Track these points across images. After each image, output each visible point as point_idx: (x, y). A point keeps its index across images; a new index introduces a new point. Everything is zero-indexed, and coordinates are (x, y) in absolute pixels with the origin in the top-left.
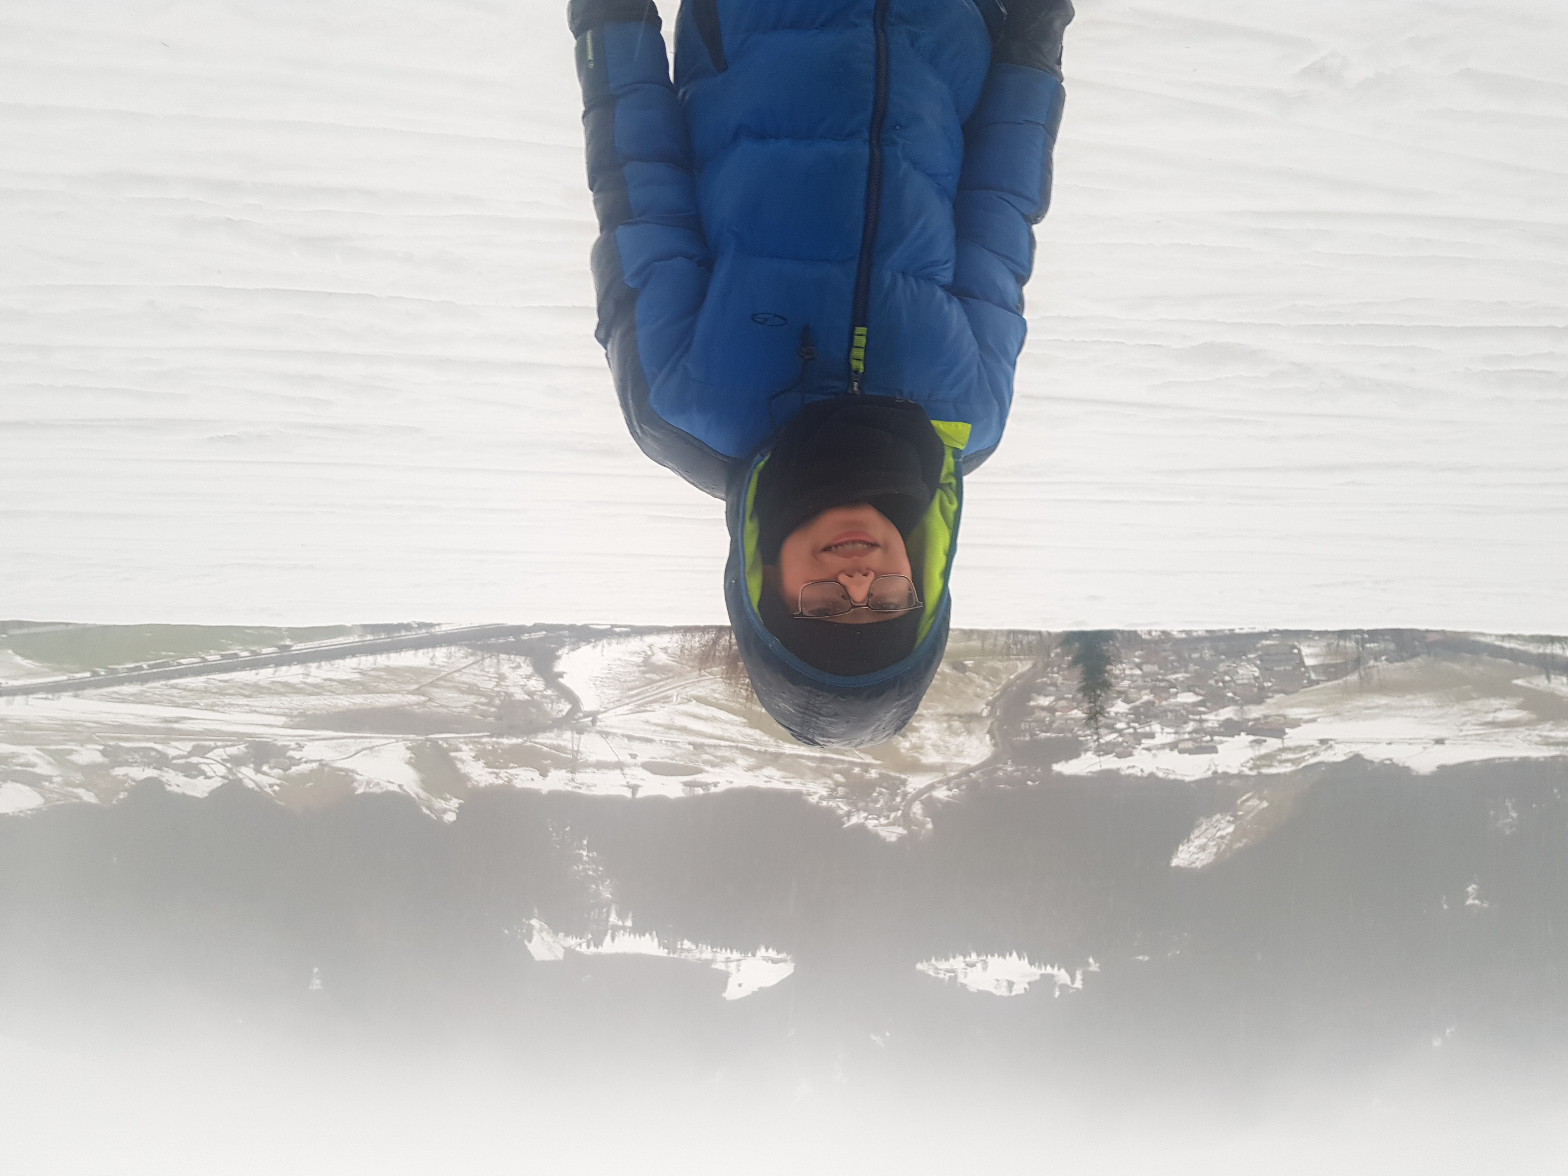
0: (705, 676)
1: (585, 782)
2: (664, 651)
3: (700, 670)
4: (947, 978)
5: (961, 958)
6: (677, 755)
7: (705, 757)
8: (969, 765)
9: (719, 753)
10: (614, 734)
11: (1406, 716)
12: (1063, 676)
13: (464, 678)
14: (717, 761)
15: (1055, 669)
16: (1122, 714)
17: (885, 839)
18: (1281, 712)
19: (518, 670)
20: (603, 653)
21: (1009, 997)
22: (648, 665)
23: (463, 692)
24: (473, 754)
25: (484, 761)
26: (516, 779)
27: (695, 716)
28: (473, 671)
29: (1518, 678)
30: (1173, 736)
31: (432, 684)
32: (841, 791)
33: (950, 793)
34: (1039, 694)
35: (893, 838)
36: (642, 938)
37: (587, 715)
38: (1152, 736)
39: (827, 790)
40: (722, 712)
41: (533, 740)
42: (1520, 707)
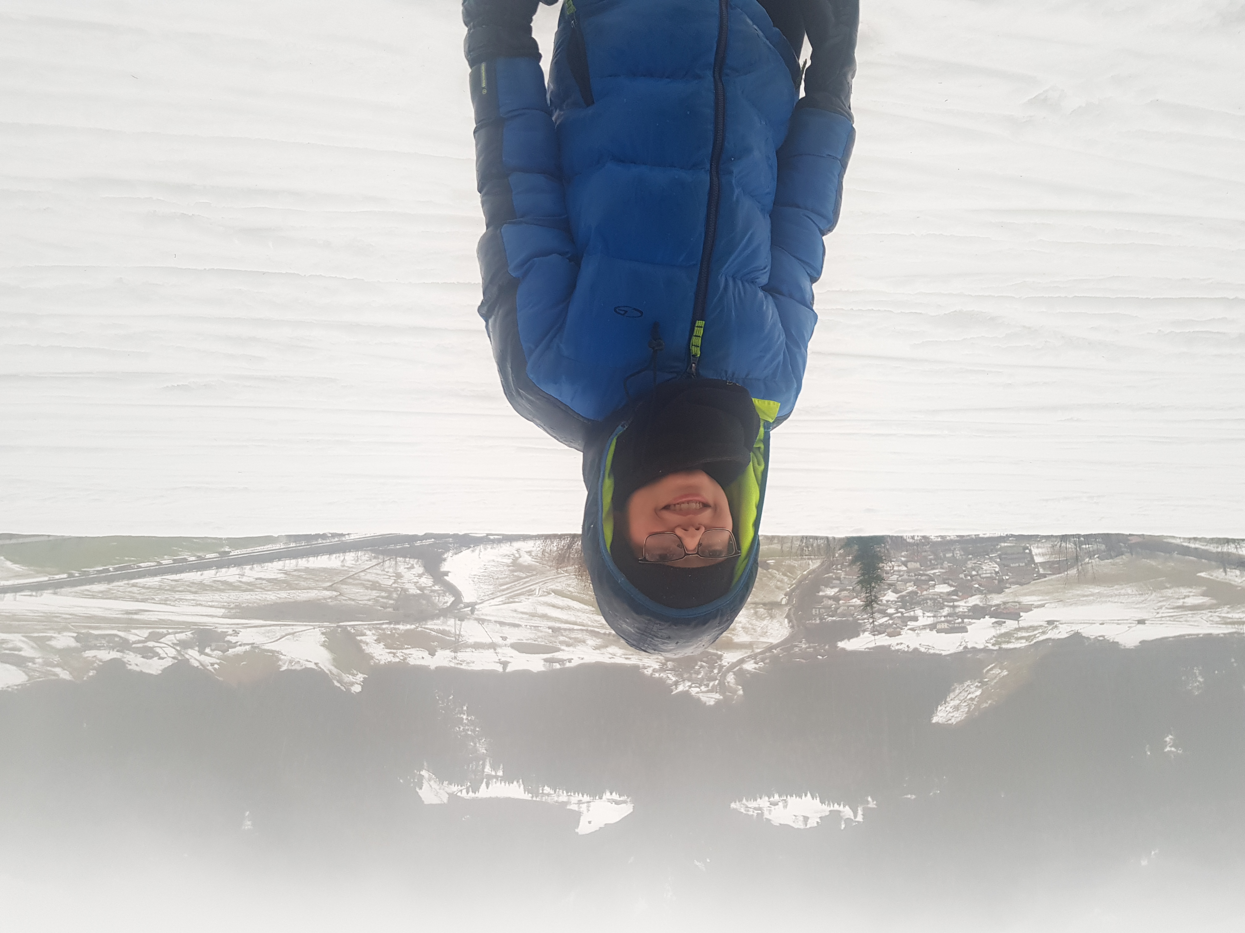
0: (563, 574)
1: (465, 659)
2: (529, 554)
3: (557, 569)
4: (755, 815)
5: (767, 798)
6: (539, 637)
7: (562, 638)
8: (771, 643)
9: (573, 636)
10: (489, 621)
11: (1115, 602)
12: (845, 571)
13: (369, 577)
14: (571, 641)
15: (839, 566)
16: (892, 601)
17: (705, 703)
18: (1016, 600)
19: (412, 570)
20: (480, 556)
21: (804, 829)
22: (516, 565)
23: (367, 588)
24: (375, 638)
25: (384, 644)
26: (410, 657)
27: (554, 606)
28: (375, 571)
29: (1201, 572)
30: (932, 619)
31: (343, 582)
32: (670, 664)
33: (757, 666)
34: (826, 586)
35: (712, 703)
36: (511, 785)
37: (467, 605)
38: (915, 619)
39: (659, 664)
40: (575, 602)
41: (423, 626)
42: (1204, 594)
